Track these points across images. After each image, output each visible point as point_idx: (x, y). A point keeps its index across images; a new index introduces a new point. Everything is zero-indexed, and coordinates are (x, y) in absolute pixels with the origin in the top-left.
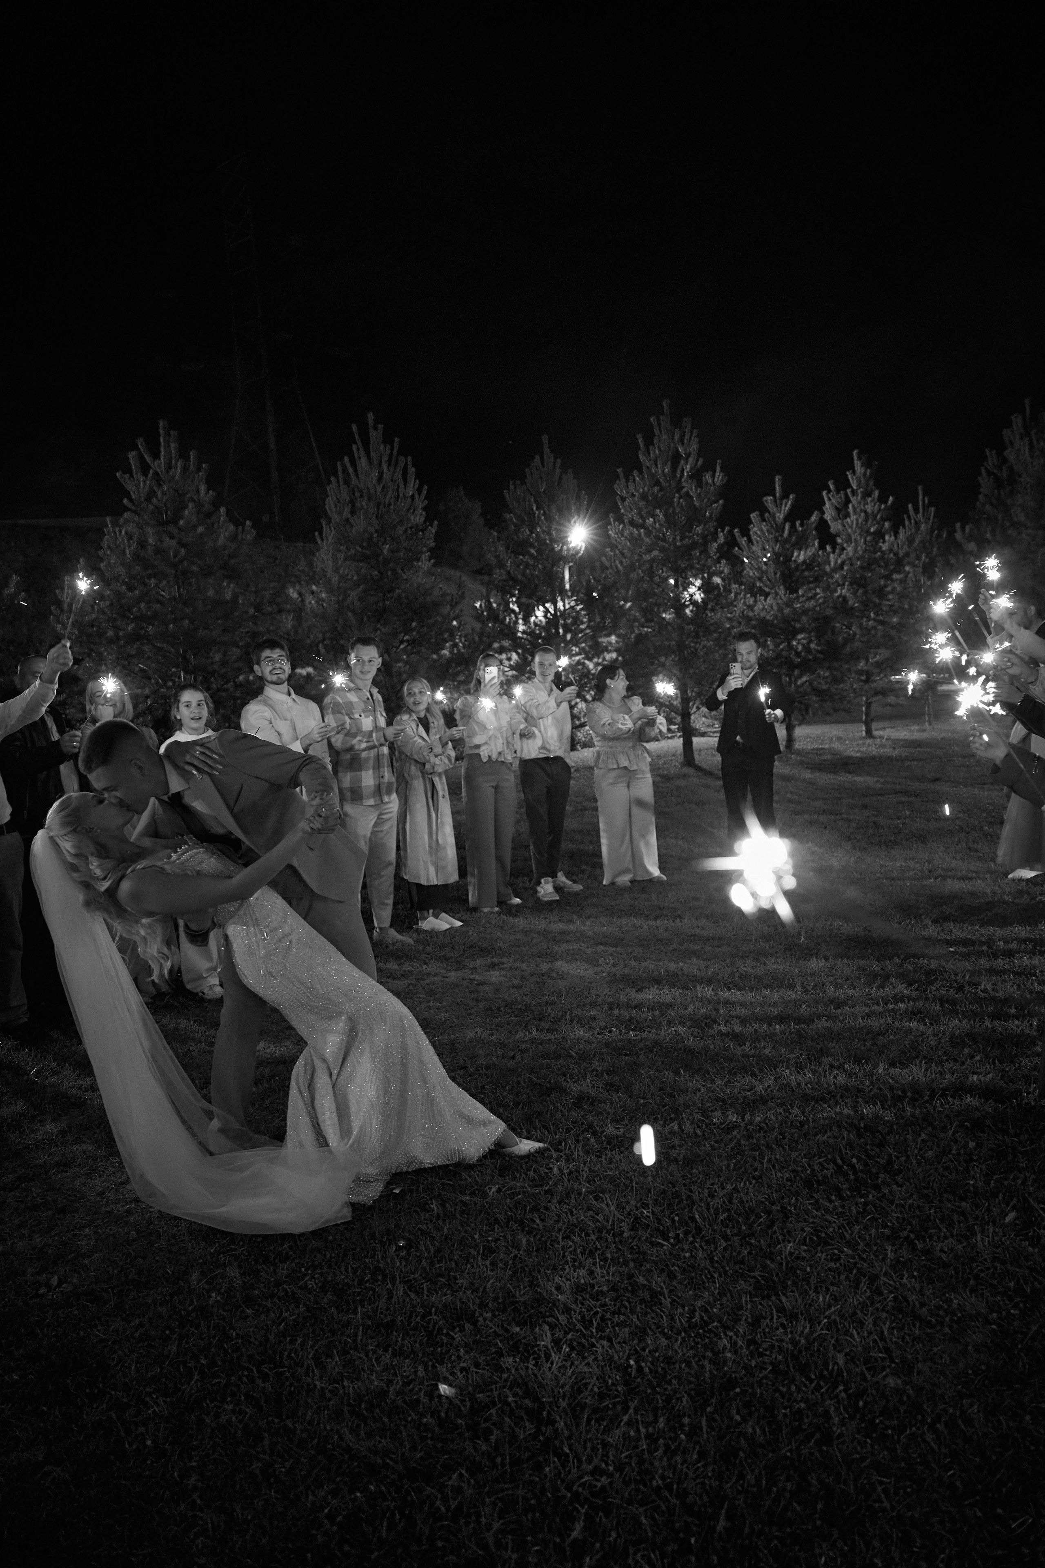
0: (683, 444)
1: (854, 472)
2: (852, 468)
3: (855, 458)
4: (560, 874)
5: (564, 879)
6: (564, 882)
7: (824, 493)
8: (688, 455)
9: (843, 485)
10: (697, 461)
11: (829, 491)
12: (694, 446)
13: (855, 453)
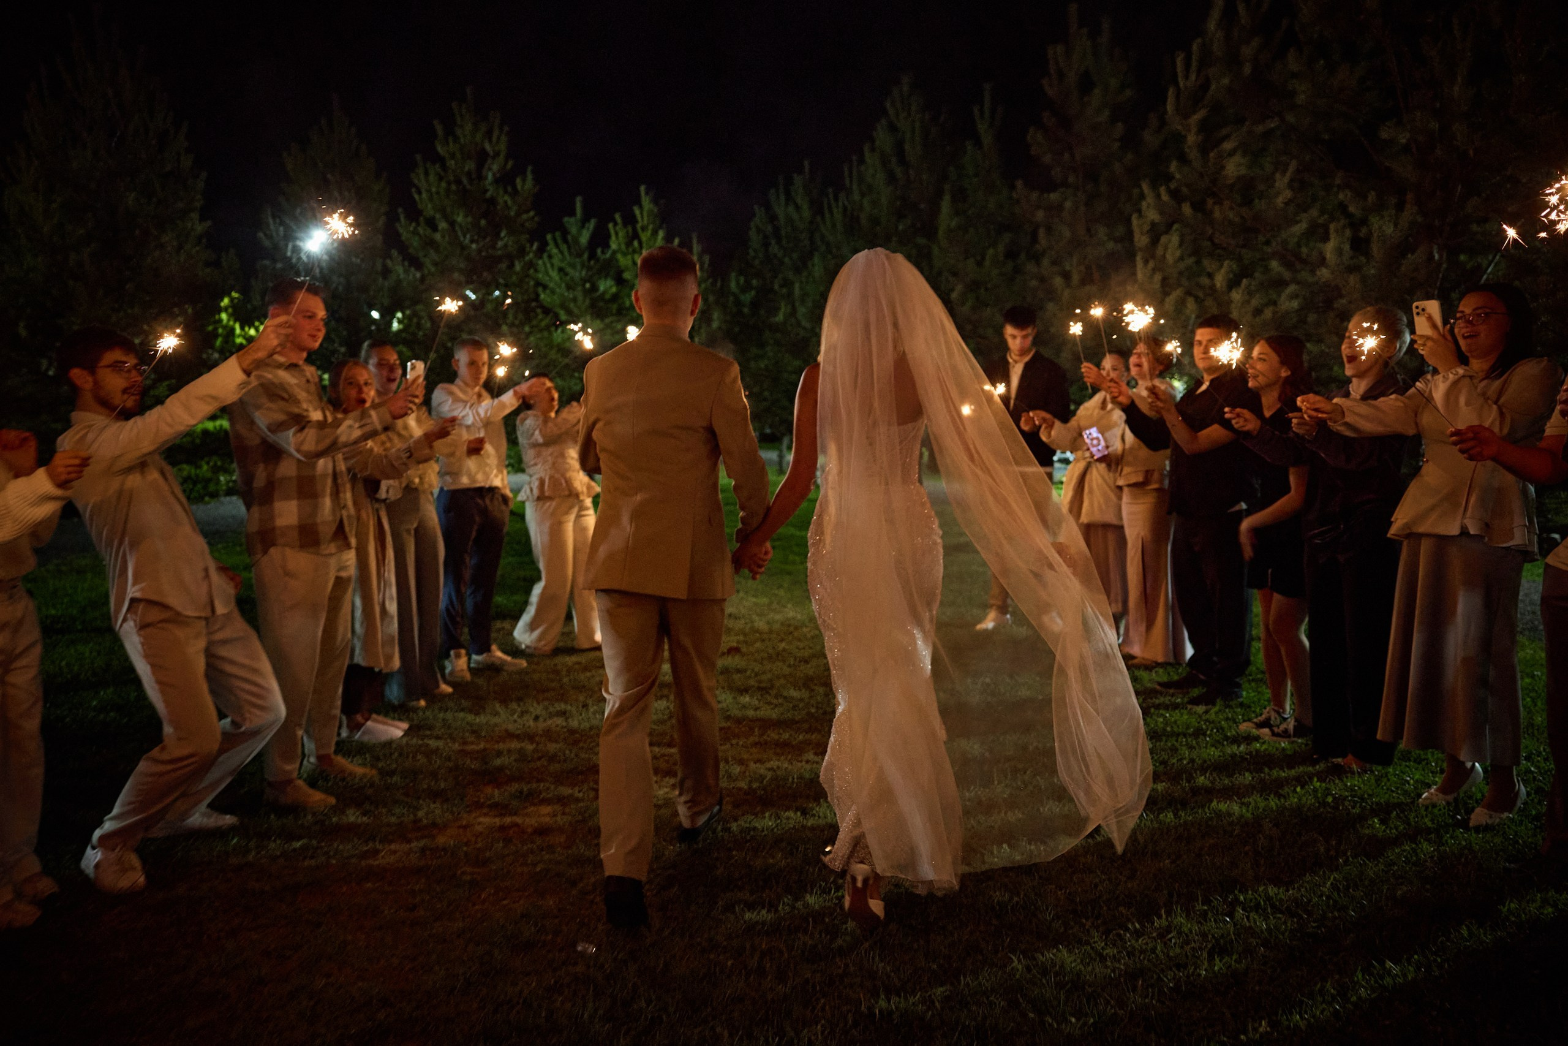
0: (490, 141)
1: (641, 207)
2: (638, 202)
3: (643, 193)
4: (494, 647)
5: (499, 654)
6: (500, 658)
7: (611, 226)
8: (497, 154)
9: (630, 220)
10: (506, 164)
11: (616, 224)
12: (503, 147)
13: (642, 188)
